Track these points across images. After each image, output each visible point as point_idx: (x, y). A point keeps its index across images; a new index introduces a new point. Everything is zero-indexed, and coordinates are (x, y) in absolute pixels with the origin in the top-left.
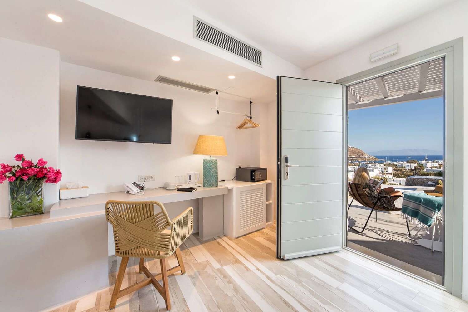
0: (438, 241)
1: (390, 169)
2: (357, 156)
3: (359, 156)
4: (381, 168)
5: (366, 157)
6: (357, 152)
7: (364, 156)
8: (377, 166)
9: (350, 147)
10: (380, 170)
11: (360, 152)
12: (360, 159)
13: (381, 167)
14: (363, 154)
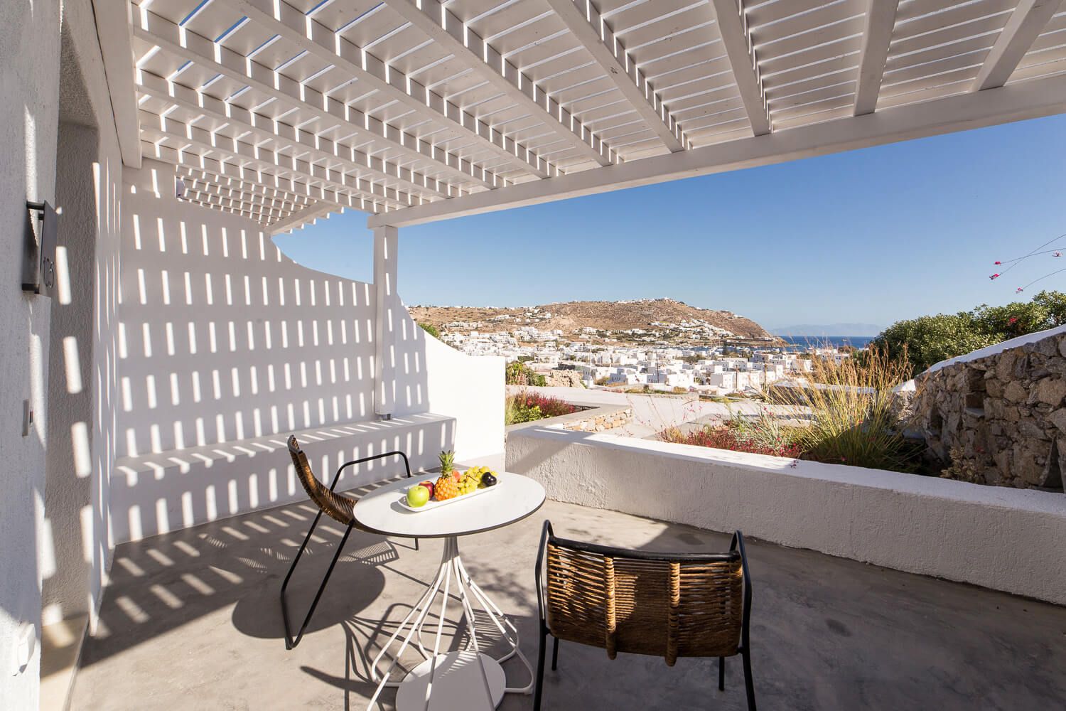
0: (507, 687)
1: (807, 365)
2: (748, 337)
3: (753, 337)
4: (791, 364)
5: (767, 338)
6: (749, 328)
7: (763, 337)
8: (783, 359)
9: (736, 316)
10: (788, 366)
11: (755, 329)
12: (754, 343)
13: (789, 359)
14: (760, 332)
